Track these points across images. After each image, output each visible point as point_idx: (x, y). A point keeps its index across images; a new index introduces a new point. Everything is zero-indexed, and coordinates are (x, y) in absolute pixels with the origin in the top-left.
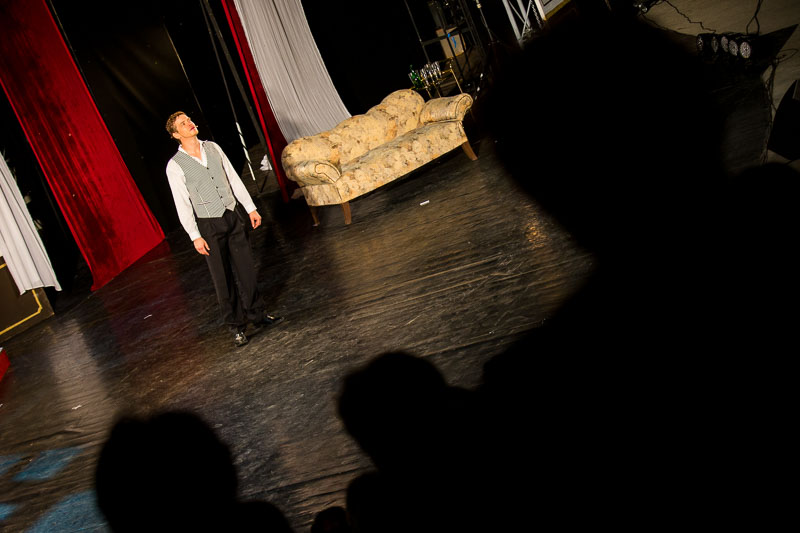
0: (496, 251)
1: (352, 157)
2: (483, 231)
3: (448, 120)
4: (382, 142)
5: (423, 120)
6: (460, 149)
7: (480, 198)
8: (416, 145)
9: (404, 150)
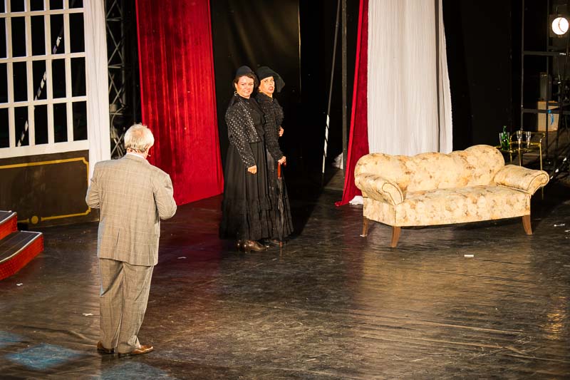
0: (519, 326)
1: (420, 188)
2: (514, 303)
3: (519, 190)
4: (451, 185)
5: (497, 180)
6: (519, 220)
7: (522, 272)
8: (482, 200)
9: (469, 200)
